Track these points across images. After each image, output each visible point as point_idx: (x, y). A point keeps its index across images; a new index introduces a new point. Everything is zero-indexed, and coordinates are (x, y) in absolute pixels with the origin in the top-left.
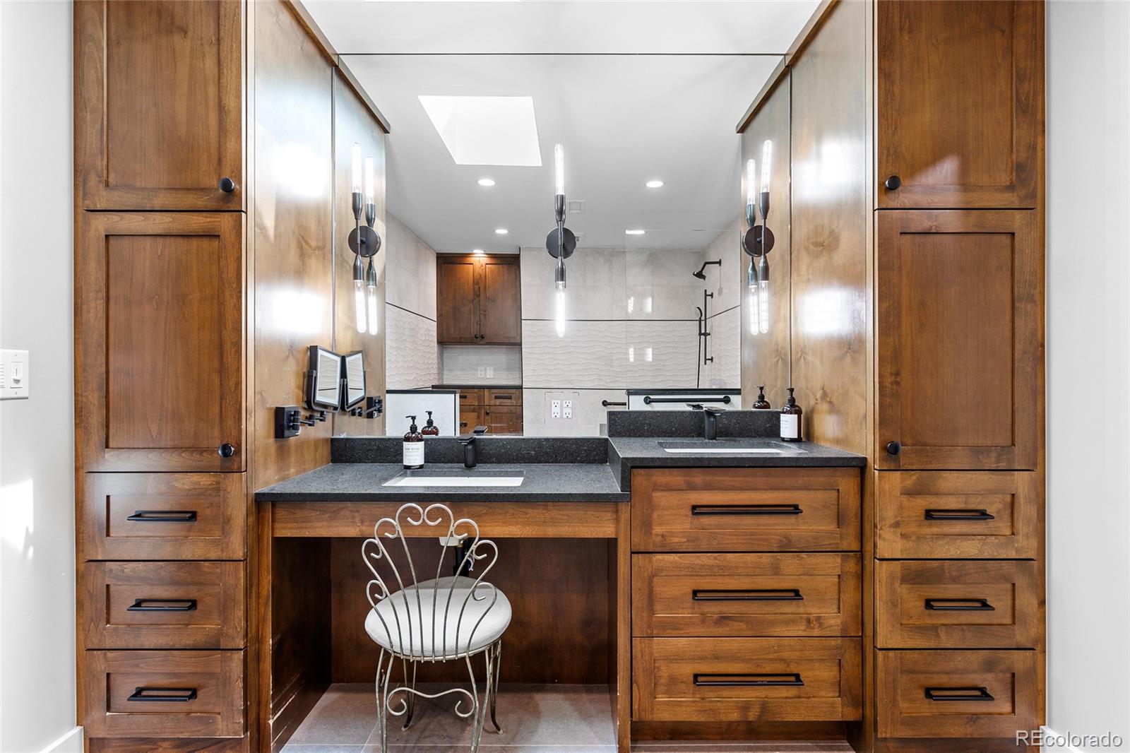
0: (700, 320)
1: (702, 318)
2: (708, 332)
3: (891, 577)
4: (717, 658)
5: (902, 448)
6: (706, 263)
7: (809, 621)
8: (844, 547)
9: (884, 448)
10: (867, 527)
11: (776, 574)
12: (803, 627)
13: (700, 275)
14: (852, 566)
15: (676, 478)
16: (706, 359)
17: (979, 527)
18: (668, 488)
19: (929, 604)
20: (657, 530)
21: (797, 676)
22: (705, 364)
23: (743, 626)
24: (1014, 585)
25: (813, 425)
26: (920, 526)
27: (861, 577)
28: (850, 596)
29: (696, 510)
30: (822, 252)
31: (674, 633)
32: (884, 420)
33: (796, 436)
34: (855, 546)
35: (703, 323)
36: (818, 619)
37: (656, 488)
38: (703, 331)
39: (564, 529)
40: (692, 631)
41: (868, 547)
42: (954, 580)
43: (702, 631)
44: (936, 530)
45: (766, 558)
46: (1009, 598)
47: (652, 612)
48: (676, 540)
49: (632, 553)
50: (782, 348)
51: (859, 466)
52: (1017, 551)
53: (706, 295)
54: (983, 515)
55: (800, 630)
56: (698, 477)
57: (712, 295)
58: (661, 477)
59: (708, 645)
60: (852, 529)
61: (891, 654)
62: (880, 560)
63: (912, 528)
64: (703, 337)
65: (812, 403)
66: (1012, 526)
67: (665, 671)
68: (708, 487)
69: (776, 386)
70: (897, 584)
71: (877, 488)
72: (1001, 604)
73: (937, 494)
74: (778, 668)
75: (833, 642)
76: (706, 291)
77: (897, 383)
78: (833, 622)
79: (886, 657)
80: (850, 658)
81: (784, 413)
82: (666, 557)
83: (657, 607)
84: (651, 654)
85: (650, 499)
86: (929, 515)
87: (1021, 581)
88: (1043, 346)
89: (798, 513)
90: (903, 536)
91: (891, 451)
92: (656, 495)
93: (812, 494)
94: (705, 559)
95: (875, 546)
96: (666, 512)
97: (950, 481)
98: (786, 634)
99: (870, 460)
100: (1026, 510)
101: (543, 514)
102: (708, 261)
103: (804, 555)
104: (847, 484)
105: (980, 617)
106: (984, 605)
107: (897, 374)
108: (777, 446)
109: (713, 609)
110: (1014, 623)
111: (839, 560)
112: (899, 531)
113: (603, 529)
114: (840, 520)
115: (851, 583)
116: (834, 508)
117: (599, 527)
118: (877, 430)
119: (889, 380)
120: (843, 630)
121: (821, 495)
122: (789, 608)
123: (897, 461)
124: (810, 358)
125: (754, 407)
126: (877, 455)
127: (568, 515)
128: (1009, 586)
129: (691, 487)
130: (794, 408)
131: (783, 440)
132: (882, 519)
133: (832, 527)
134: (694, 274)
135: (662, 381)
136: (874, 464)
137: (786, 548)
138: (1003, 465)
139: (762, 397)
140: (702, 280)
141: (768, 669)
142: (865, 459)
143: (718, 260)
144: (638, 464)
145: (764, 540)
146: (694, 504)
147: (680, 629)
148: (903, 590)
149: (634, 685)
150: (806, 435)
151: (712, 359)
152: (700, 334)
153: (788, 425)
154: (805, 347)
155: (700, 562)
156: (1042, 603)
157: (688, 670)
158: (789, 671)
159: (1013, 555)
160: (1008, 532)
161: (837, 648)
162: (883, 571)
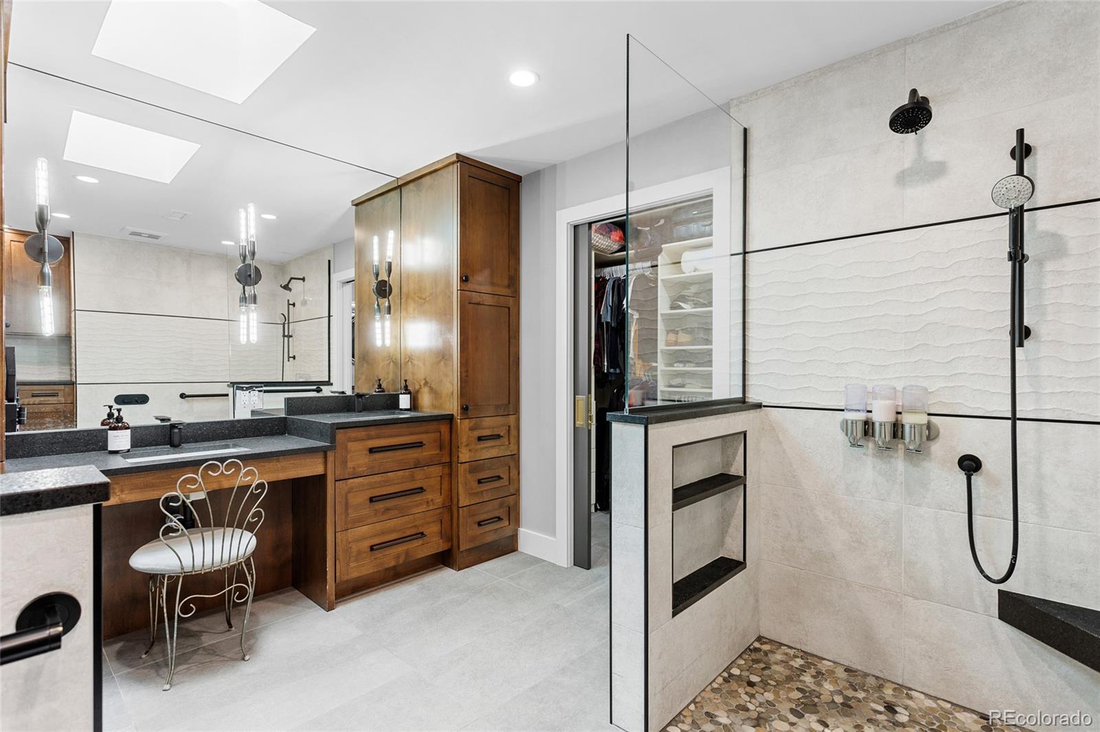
0: (284, 324)
1: (286, 321)
2: (290, 334)
3: (465, 471)
4: (383, 533)
5: (470, 408)
6: (292, 278)
7: (428, 502)
8: (443, 461)
9: (462, 408)
10: (454, 449)
11: (413, 480)
12: (425, 506)
13: (286, 287)
14: (447, 470)
15: (361, 433)
16: (289, 357)
17: (497, 442)
18: (356, 440)
19: (480, 482)
20: (350, 465)
21: (422, 533)
22: (289, 361)
23: (396, 512)
24: (509, 467)
25: (418, 400)
26: (476, 445)
27: (450, 475)
28: (445, 486)
29: (371, 451)
30: (424, 303)
31: (361, 524)
32: (463, 394)
33: (409, 407)
34: (448, 460)
35: (286, 326)
36: (432, 500)
37: (350, 440)
38: (286, 334)
39: (290, 473)
40: (370, 521)
41: (454, 459)
42: (489, 469)
43: (375, 520)
44: (482, 446)
45: (407, 473)
46: (508, 473)
47: (347, 515)
48: (361, 469)
49: (336, 481)
50: (393, 355)
51: (450, 419)
52: (511, 452)
53: (289, 304)
54: (498, 437)
55: (423, 508)
56: (373, 431)
57: (294, 305)
58: (352, 433)
59: (379, 526)
60: (446, 452)
61: (465, 508)
62: (461, 463)
63: (472, 447)
64: (286, 339)
65: (417, 387)
66: (509, 440)
67: (355, 548)
68: (378, 437)
69: (388, 379)
70: (467, 475)
71: (459, 428)
72: (505, 477)
73: (483, 429)
74: (413, 531)
75: (439, 511)
76: (288, 300)
77: (467, 376)
78: (438, 500)
79: (463, 511)
80: (446, 517)
81: (401, 394)
82: (355, 480)
83: (350, 511)
84: (347, 539)
85: (346, 447)
86: (480, 439)
87: (512, 465)
88: (519, 359)
89: (422, 446)
90: (470, 450)
91: (465, 409)
92: (350, 444)
93: (429, 435)
94: (377, 478)
95: (458, 457)
96: (354, 454)
97: (487, 422)
98: (418, 511)
99: (455, 415)
100: (513, 432)
101: (277, 465)
102: (293, 276)
103: (425, 468)
104: (444, 428)
105: (497, 484)
106: (499, 478)
107: (467, 372)
108: (399, 414)
109: (380, 506)
110: (509, 484)
111: (441, 468)
112: (468, 448)
113: (316, 470)
114: (441, 448)
115: (446, 479)
116: (439, 442)
117: (313, 468)
118: (459, 400)
119: (464, 374)
120: (443, 504)
121: (433, 435)
122: (418, 498)
123: (467, 414)
124: (416, 362)
125: (375, 391)
126: (459, 411)
127: (293, 464)
128: (507, 468)
129: (370, 438)
130: (407, 391)
131: (401, 410)
132: (461, 443)
133: (438, 452)
134: (281, 286)
135: (244, 375)
136: (458, 417)
137: (417, 465)
138: (506, 413)
139: (380, 386)
140: (288, 292)
141: (408, 533)
142: (453, 415)
143: (302, 277)
144: (340, 426)
145: (406, 463)
146: (371, 447)
147: (363, 521)
148: (469, 476)
149: (337, 562)
150: (414, 406)
151: (294, 357)
152: (284, 336)
153: (404, 401)
154: (412, 356)
155: (374, 480)
156: (519, 474)
157: (366, 544)
158: (418, 532)
159: (510, 453)
160: (507, 443)
161: (440, 513)
162: (462, 468)
